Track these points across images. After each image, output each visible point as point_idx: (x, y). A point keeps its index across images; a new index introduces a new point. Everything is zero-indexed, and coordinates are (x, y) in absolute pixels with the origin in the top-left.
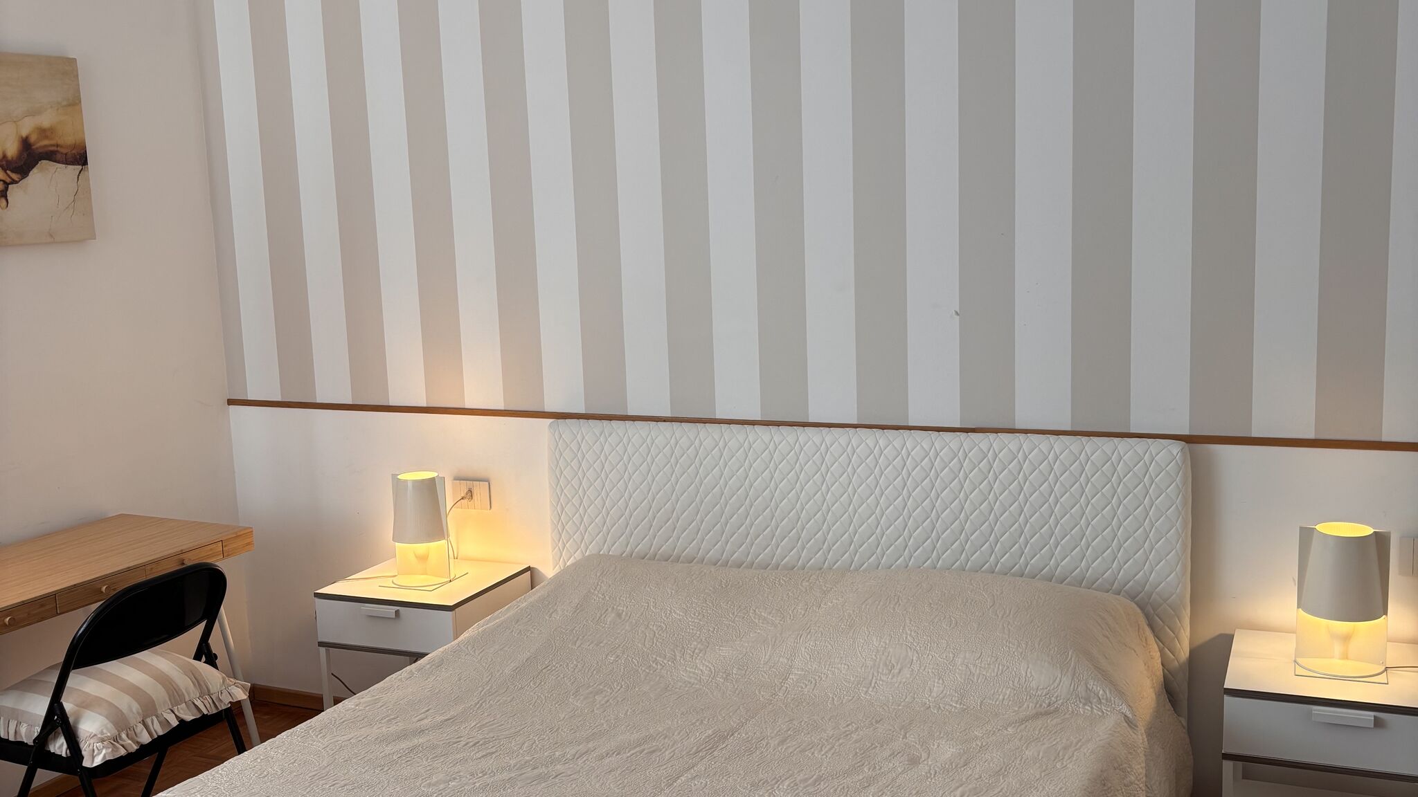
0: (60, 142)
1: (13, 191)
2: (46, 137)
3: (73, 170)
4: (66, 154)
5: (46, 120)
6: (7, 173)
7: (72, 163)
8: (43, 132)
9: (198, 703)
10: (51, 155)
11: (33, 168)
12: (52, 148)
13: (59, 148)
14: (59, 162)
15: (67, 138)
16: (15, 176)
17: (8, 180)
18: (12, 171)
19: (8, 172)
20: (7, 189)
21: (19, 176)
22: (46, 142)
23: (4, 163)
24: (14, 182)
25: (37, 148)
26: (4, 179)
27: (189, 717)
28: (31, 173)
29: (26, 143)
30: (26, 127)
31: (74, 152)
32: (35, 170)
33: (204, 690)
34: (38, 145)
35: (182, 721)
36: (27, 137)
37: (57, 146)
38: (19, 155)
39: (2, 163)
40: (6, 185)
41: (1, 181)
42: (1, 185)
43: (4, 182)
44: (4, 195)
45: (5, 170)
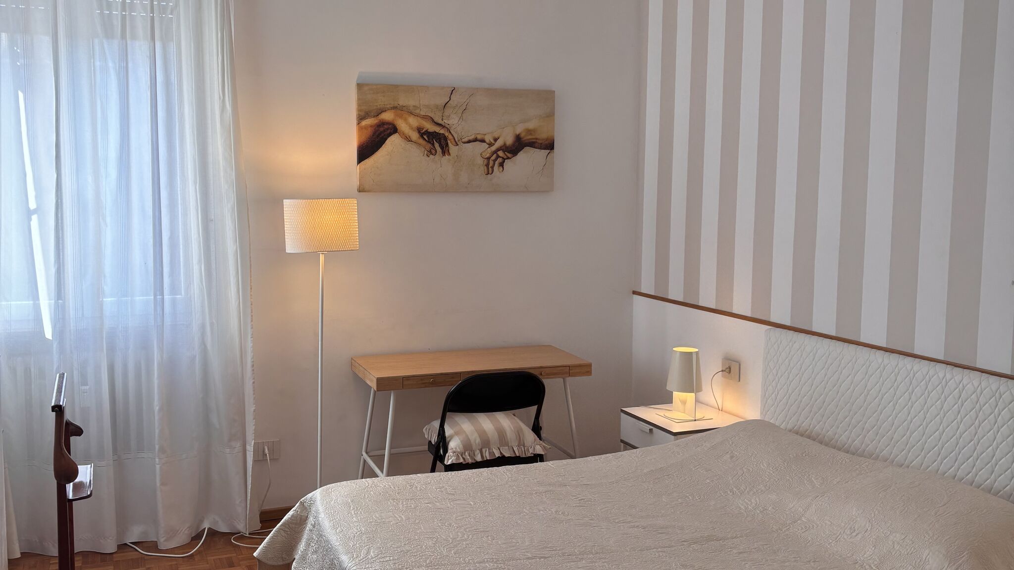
0: (538, 137)
1: (508, 163)
2: (531, 134)
3: (544, 152)
4: (541, 144)
5: (531, 125)
7: (545, 149)
8: (529, 131)
9: (515, 449)
10: (532, 144)
12: (533, 141)
13: (537, 141)
14: (536, 148)
15: (543, 135)
16: (509, 155)
17: (505, 157)
18: (508, 152)
19: (506, 153)
20: (504, 162)
21: (512, 155)
22: (530, 137)
23: (504, 148)
24: (508, 158)
26: (503, 156)
27: (507, 455)
28: (519, 153)
29: (518, 138)
30: (519, 130)
31: (546, 142)
32: (521, 152)
33: (521, 443)
34: (525, 139)
35: (504, 456)
36: (519, 135)
37: (536, 139)
38: (513, 145)
39: (502, 148)
40: (504, 159)
41: (500, 157)
42: (500, 160)
43: (503, 158)
44: (502, 165)
45: (504, 152)
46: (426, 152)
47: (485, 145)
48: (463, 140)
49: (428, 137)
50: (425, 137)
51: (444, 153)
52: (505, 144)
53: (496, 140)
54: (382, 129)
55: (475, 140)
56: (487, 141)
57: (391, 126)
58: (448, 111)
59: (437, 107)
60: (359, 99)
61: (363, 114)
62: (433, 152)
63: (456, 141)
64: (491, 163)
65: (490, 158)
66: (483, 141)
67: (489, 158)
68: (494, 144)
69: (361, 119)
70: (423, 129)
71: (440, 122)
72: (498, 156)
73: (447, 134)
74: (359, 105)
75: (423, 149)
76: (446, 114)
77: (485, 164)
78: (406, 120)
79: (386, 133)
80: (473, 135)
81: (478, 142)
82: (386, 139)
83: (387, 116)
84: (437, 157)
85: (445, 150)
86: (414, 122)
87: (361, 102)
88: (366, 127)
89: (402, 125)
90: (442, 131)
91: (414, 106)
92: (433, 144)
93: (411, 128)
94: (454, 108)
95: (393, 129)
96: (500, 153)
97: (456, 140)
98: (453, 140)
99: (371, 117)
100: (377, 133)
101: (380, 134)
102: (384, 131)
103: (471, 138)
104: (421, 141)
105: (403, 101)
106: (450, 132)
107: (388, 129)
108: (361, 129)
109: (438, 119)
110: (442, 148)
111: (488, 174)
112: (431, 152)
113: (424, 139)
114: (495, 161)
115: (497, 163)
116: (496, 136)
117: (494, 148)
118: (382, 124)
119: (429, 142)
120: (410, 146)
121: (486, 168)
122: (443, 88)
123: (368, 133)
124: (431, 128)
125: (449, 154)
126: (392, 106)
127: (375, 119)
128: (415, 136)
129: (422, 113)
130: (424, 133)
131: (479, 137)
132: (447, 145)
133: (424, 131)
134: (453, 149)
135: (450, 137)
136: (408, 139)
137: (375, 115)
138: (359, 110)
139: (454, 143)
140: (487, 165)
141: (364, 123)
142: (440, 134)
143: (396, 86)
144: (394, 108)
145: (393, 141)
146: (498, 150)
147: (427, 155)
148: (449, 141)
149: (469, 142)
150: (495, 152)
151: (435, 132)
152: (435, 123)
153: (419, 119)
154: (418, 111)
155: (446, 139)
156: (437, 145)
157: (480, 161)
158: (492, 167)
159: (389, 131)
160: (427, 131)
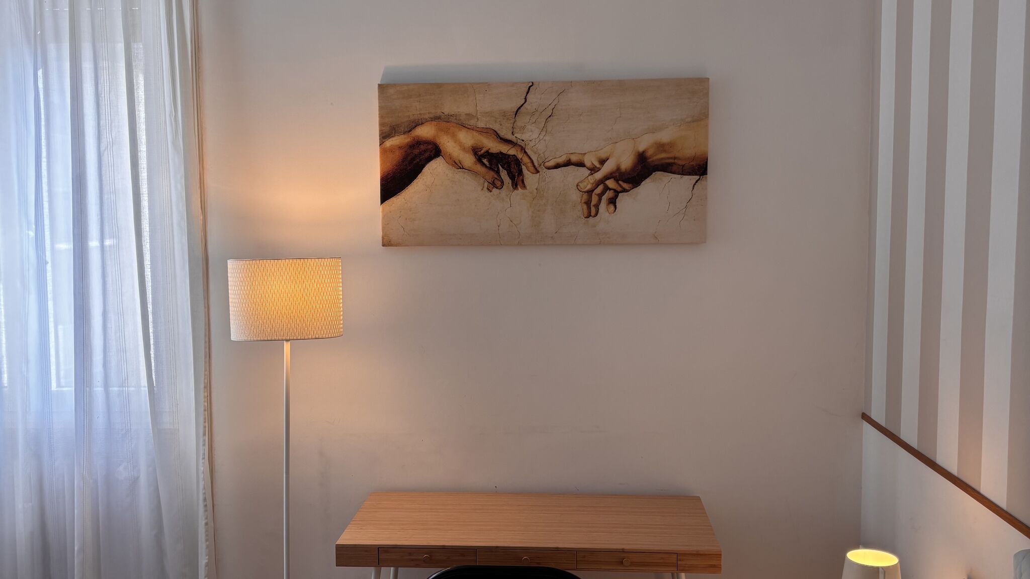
0: (677, 155)
2: (665, 151)
3: (689, 180)
4: (683, 166)
5: (665, 137)
6: (618, 183)
7: (690, 174)
8: (661, 147)
10: (667, 167)
11: (645, 178)
12: (668, 161)
14: (674, 173)
15: (687, 150)
16: (626, 186)
17: (619, 189)
18: (624, 181)
19: (620, 182)
20: (616, 196)
21: (630, 185)
22: (663, 155)
23: (617, 174)
24: (625, 191)
25: (653, 161)
26: (615, 188)
28: (643, 183)
29: (642, 158)
30: (645, 144)
31: (692, 163)
32: (648, 180)
34: (655, 158)
36: (644, 152)
37: (675, 158)
38: (634, 168)
39: (614, 175)
40: (617, 193)
41: (610, 189)
42: (609, 194)
43: (615, 191)
44: (613, 201)
45: (617, 181)
46: (486, 184)
47: (584, 172)
48: (548, 164)
49: (489, 161)
50: (485, 161)
51: (516, 185)
52: (618, 169)
53: (603, 162)
54: (416, 151)
55: (568, 163)
56: (588, 164)
57: (430, 147)
58: (520, 122)
59: (504, 114)
60: (381, 108)
61: (387, 129)
62: (498, 183)
63: (534, 166)
64: (595, 199)
65: (593, 191)
66: (581, 164)
67: (590, 192)
68: (599, 169)
69: (384, 137)
70: (481, 149)
71: (509, 137)
72: (607, 188)
73: (520, 156)
74: (381, 117)
75: (482, 180)
76: (519, 123)
77: (583, 201)
78: (454, 136)
79: (423, 157)
80: (565, 156)
81: (572, 166)
82: (423, 166)
83: (425, 132)
84: (504, 192)
85: (517, 180)
86: (467, 138)
87: (385, 111)
88: (391, 150)
89: (448, 144)
90: (512, 152)
91: (467, 114)
92: (498, 172)
93: (464, 149)
94: (533, 114)
95: (434, 151)
96: (611, 183)
97: (536, 164)
98: (530, 165)
99: (400, 133)
100: (409, 158)
101: (413, 159)
102: (420, 154)
103: (561, 160)
104: (479, 168)
105: (449, 107)
106: (525, 152)
107: (425, 151)
108: (384, 152)
109: (506, 133)
110: (512, 177)
111: (589, 216)
112: (495, 184)
113: (483, 164)
114: (600, 196)
115: (605, 198)
116: (604, 156)
117: (599, 175)
118: (417, 143)
119: (490, 168)
120: (459, 175)
121: (585, 207)
122: (513, 84)
123: (397, 156)
124: (495, 147)
125: (524, 187)
126: (432, 116)
127: (406, 136)
128: (469, 160)
129: (481, 125)
130: (483, 156)
131: (574, 158)
132: (520, 172)
133: (482, 152)
134: (530, 178)
135: (526, 159)
136: (458, 165)
137: (406, 130)
138: (382, 124)
139: (532, 169)
140: (588, 203)
141: (389, 143)
142: (509, 155)
143: (439, 86)
144: (436, 118)
145: (435, 170)
146: (607, 177)
147: (488, 189)
148: (523, 167)
149: (557, 166)
150: (602, 181)
151: (501, 153)
152: (501, 139)
153: (475, 133)
154: (472, 122)
155: (518, 162)
156: (504, 174)
157: (576, 197)
158: (597, 206)
159: (427, 155)
160: (487, 152)
